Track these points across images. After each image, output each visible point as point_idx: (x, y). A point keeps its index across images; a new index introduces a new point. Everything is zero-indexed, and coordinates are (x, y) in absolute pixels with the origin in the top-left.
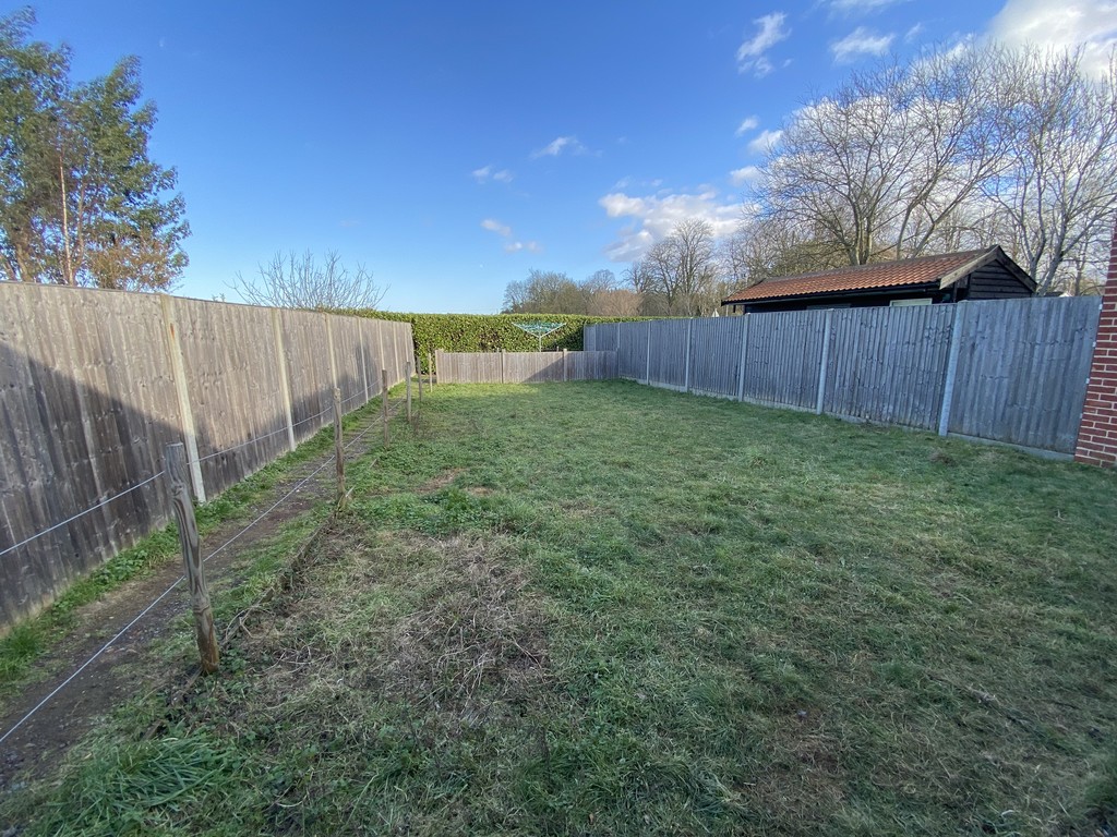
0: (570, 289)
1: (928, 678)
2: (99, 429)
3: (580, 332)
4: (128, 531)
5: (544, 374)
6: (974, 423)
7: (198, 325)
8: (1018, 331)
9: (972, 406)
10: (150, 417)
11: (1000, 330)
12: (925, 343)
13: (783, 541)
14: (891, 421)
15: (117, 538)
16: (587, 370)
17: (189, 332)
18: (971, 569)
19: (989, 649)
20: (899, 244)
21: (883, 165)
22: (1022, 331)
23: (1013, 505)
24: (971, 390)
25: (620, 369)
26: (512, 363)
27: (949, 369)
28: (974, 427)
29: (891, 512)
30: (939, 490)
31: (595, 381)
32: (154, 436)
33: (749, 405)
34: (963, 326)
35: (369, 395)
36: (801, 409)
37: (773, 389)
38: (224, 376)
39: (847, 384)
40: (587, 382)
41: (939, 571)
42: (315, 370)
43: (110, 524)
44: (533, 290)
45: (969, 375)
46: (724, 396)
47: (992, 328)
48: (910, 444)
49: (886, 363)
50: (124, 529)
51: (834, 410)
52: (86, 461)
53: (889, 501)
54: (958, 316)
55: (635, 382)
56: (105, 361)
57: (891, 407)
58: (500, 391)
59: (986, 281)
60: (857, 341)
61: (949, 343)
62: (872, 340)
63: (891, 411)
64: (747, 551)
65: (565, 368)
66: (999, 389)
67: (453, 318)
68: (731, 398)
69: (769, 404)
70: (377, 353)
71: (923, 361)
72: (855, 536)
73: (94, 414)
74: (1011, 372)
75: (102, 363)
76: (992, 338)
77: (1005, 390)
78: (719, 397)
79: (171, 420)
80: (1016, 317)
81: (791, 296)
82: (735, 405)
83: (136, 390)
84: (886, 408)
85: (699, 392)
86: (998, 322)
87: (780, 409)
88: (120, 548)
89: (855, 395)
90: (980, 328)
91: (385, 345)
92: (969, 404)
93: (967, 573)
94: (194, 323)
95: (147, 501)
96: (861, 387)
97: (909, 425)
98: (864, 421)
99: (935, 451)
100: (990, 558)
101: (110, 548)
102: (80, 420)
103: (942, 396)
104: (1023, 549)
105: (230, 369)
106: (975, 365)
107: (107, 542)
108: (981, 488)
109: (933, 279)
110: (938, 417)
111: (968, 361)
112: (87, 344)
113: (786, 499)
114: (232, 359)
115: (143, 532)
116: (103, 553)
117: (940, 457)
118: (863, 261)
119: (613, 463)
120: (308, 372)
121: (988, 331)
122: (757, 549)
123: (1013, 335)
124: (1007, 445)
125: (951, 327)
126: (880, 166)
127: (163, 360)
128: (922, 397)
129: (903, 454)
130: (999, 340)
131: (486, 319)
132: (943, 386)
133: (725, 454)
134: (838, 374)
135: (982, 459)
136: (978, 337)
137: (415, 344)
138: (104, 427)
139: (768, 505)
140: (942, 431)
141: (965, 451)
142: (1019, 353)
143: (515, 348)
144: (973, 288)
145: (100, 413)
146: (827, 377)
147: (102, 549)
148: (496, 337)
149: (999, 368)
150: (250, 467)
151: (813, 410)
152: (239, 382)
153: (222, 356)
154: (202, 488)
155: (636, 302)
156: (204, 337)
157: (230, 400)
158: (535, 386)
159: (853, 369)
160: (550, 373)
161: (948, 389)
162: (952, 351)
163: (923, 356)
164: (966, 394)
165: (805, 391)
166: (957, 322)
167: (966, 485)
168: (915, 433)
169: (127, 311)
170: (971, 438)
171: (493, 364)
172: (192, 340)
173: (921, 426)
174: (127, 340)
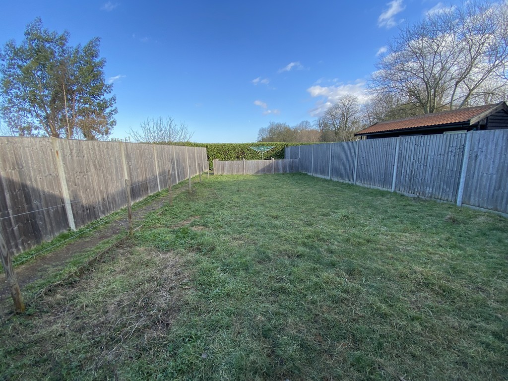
0: (288, 130)
1: (377, 367)
2: (13, 198)
3: (283, 151)
4: (29, 242)
5: (263, 170)
6: (477, 199)
7: (74, 151)
8: (502, 148)
9: (476, 190)
10: (44, 192)
11: (491, 147)
12: (450, 154)
13: (334, 265)
14: (431, 197)
15: (23, 244)
16: (284, 169)
17: (68, 154)
18: (442, 292)
19: (429, 350)
20: (451, 103)
21: (443, 61)
22: (504, 148)
23: (485, 250)
24: (475, 180)
25: (300, 168)
26: (248, 165)
27: (463, 169)
28: (477, 202)
29: (408, 251)
30: (441, 238)
31: (287, 174)
32: (46, 200)
33: (358, 186)
34: (471, 145)
35: (179, 180)
36: (384, 189)
37: (370, 179)
38: (89, 173)
39: (407, 176)
40: (283, 174)
41: (420, 290)
42: (146, 170)
43: (19, 240)
44: (271, 131)
45: (474, 172)
46: (347, 182)
47: (487, 146)
48: (437, 210)
49: (428, 165)
50: (27, 242)
51: (401, 190)
52: (6, 212)
53: (408, 244)
54: (468, 140)
55: (306, 174)
56: (19, 168)
57: (431, 189)
58: (241, 178)
59: (496, 121)
60: (413, 153)
61: (463, 155)
62: (421, 153)
63: (430, 191)
64: (311, 270)
65: (273, 168)
66: (490, 181)
67: (224, 145)
68: (350, 183)
69: (368, 186)
70: (184, 161)
71: (448, 164)
72: (377, 265)
73: (11, 191)
74: (497, 171)
75: (17, 169)
76: (487, 151)
77: (494, 181)
78: (345, 182)
79: (56, 193)
80: (500, 140)
81: (390, 131)
82: (350, 187)
83: (36, 180)
84: (428, 189)
85: (335, 179)
86: (490, 143)
87: (373, 189)
88: (24, 249)
89: (412, 182)
90: (480, 146)
91: (189, 158)
92: (474, 188)
93: (438, 293)
94: (71, 150)
95: (41, 229)
96: (415, 178)
97: (441, 199)
98: (416, 196)
99: (449, 214)
100: (455, 285)
101: (18, 250)
102: (4, 194)
103: (459, 184)
104: (479, 280)
105: (93, 170)
106: (477, 167)
107: (17, 247)
108: (469, 238)
109: (466, 120)
110: (456, 195)
111: (473, 164)
112: (8, 161)
113: (348, 240)
114: (95, 166)
115: (38, 242)
116: (15, 252)
117: (450, 219)
118: (431, 112)
119: (270, 216)
120: (142, 171)
121: (485, 148)
122: (317, 269)
123: (499, 149)
124: (495, 212)
125: (464, 146)
126: (441, 62)
127: (52, 166)
128: (448, 184)
129: (431, 216)
130: (491, 153)
131: (239, 145)
132: (459, 178)
133: (330, 213)
134: (403, 171)
135: (478, 220)
136: (479, 151)
137: (208, 157)
138: (17, 196)
139: (336, 243)
140: (459, 203)
141: (469, 215)
142: (502, 160)
143: (252, 158)
144: (489, 124)
145: (15, 191)
146: (397, 172)
147: (14, 250)
148: (244, 153)
149: (491, 169)
150: (103, 213)
151: (390, 190)
152: (98, 176)
153: (88, 165)
154: (74, 223)
155: (318, 135)
156: (78, 156)
157: (93, 183)
158: (258, 176)
159: (411, 168)
160: (266, 170)
161: (462, 180)
162: (465, 159)
163: (449, 162)
164: (472, 183)
165: (386, 180)
166: (467, 143)
167: (460, 236)
168: (443, 204)
169: (32, 146)
170: (474, 207)
171: (240, 166)
172: (70, 157)
173: (447, 200)
174: (31, 158)
